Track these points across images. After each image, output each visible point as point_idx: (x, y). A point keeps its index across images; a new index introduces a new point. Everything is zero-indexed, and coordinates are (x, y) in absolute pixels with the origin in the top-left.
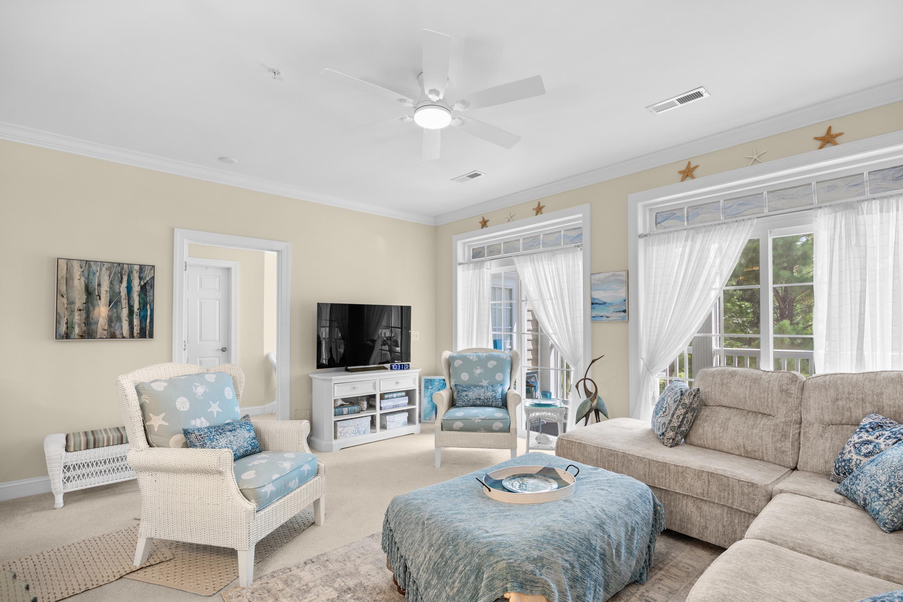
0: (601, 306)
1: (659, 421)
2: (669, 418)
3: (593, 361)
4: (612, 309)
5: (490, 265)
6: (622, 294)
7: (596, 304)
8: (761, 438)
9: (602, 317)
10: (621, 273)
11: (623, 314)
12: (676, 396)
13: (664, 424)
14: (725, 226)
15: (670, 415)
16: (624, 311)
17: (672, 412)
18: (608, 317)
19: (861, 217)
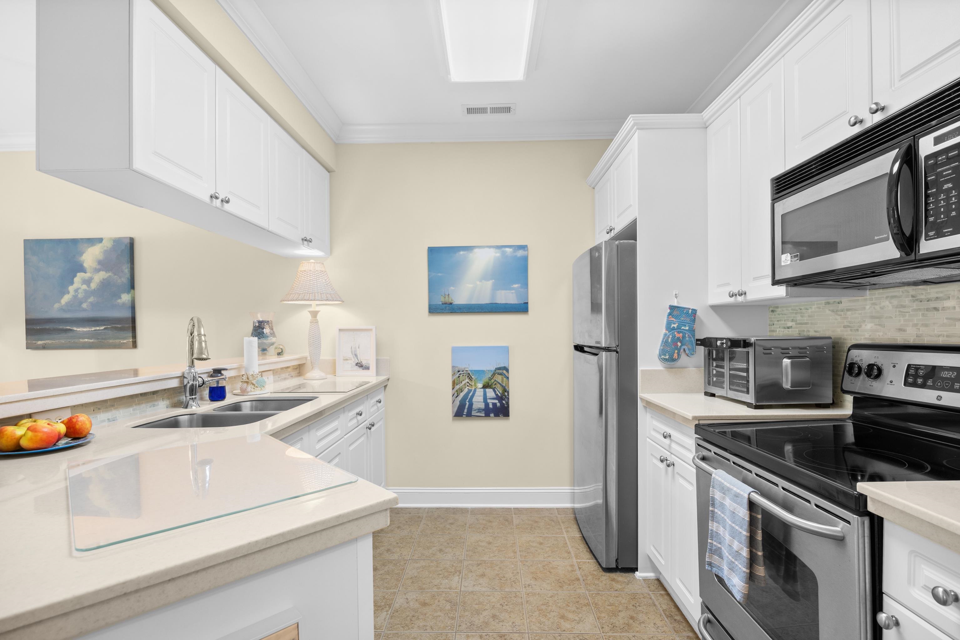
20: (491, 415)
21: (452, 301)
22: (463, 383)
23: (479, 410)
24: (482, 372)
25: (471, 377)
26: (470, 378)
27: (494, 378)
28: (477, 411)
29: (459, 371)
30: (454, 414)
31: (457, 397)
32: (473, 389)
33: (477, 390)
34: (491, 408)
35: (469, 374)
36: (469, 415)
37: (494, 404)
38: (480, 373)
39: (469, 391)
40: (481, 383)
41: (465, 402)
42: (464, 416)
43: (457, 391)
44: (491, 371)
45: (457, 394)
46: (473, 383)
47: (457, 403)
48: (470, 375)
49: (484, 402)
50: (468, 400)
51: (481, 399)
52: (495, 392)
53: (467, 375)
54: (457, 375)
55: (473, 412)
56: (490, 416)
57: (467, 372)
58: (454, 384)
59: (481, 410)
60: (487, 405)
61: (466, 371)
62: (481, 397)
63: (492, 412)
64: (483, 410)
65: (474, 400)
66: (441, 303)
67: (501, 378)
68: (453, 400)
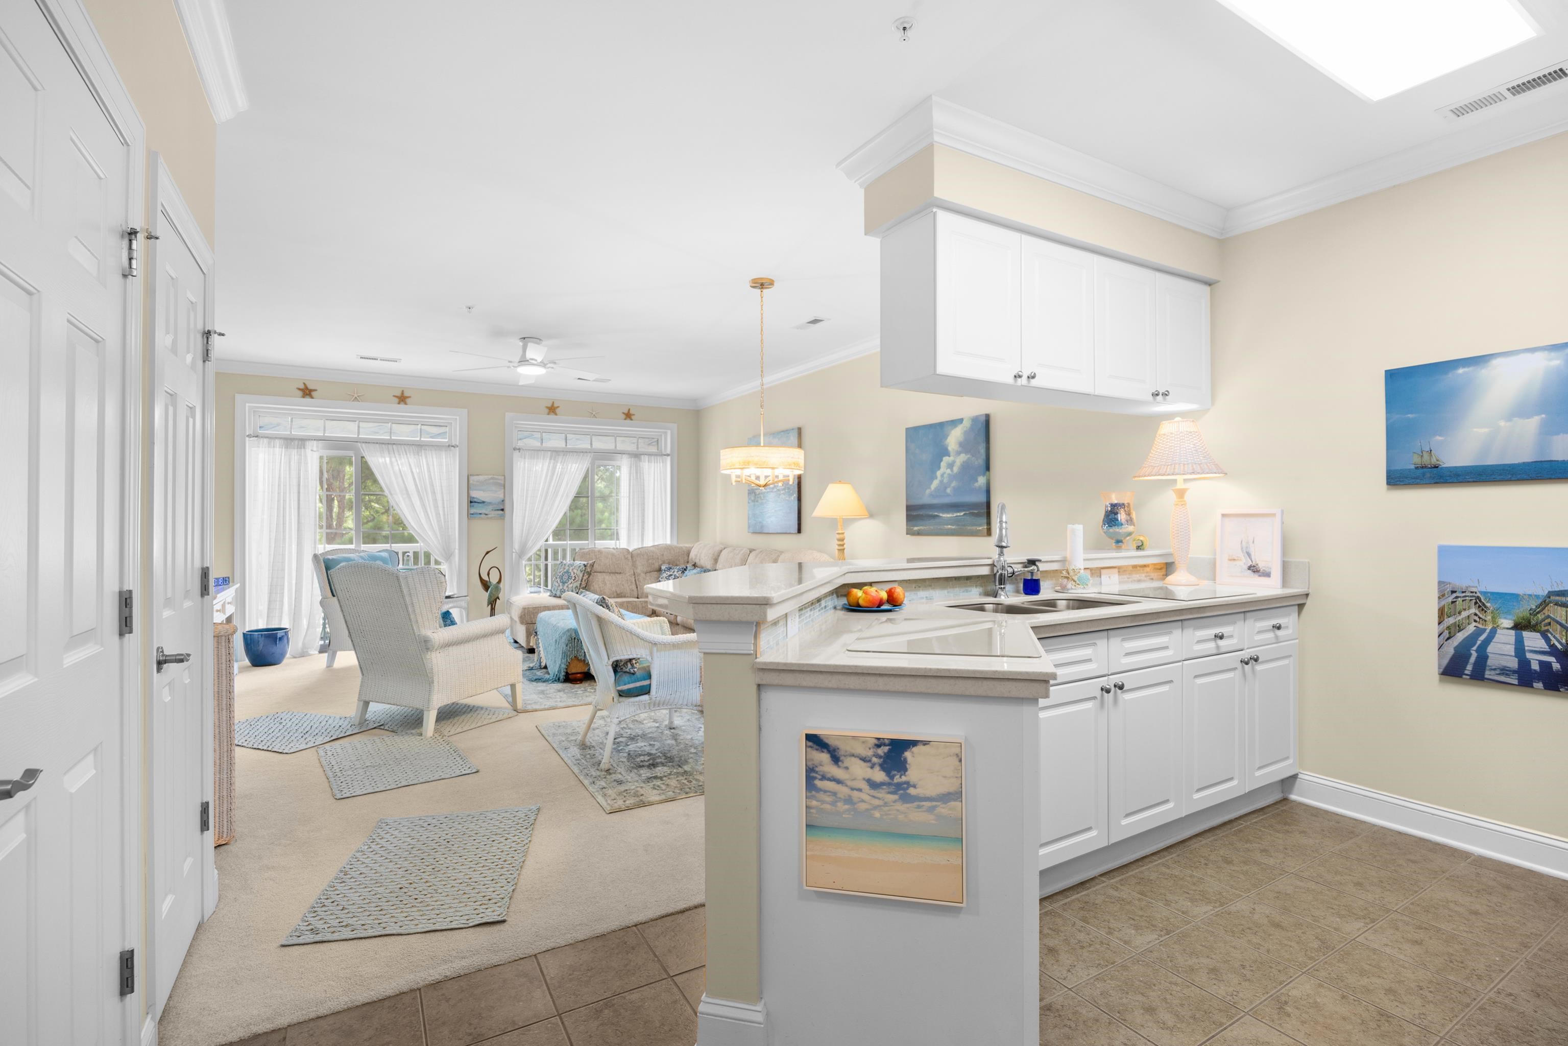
0: (480, 505)
1: (571, 585)
2: (579, 582)
3: (487, 553)
4: (491, 507)
5: (317, 447)
6: (500, 496)
7: (475, 502)
8: (623, 585)
9: (480, 514)
10: (500, 477)
11: (501, 512)
12: (581, 568)
13: (577, 587)
14: (575, 454)
15: (580, 580)
16: (502, 510)
17: (580, 579)
18: (486, 515)
19: (641, 463)
20: (1535, 685)
21: (1438, 462)
22: (1464, 614)
23: (1504, 671)
24: (1515, 597)
25: (1484, 604)
26: (1482, 607)
27: (1546, 611)
28: (1498, 672)
29: (1453, 592)
30: (1441, 670)
31: (1448, 639)
32: (1489, 627)
33: (1499, 631)
34: (1535, 670)
35: (1478, 597)
36: (1479, 676)
37: (1545, 665)
38: (1507, 599)
39: (1479, 632)
40: (1510, 619)
41: (1469, 650)
42: (1464, 676)
43: (1448, 628)
44: (1537, 597)
45: (1449, 633)
46: (1489, 618)
47: (1450, 649)
48: (1480, 601)
49: (1516, 656)
50: (1475, 648)
51: (1510, 649)
52: (1547, 640)
53: (1474, 601)
54: (1450, 599)
55: (1487, 672)
56: (1532, 687)
57: (1474, 594)
58: (1442, 614)
59: (1510, 671)
60: (1524, 663)
61: (1472, 592)
62: (1509, 646)
63: (1539, 680)
64: (1514, 672)
65: (1490, 649)
66: (1413, 467)
67: (1564, 613)
68: (1439, 644)
